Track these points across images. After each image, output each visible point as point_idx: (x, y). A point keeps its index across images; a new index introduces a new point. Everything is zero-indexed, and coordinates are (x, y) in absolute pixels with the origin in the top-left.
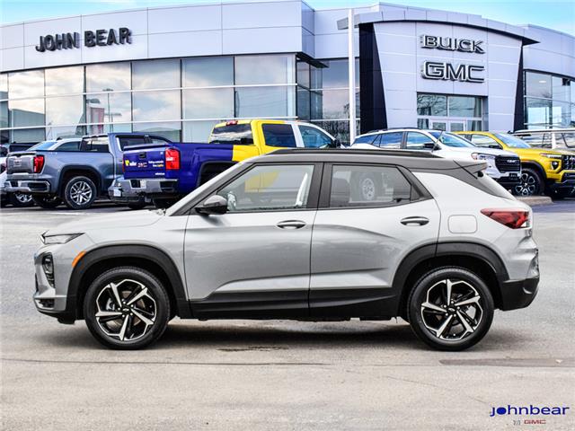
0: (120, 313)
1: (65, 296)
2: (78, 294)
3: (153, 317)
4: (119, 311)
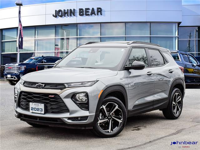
1: (95, 114)
3: (122, 118)
4: (106, 119)
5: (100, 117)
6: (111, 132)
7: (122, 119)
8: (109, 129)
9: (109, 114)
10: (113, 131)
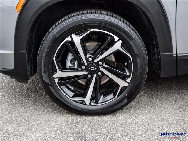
0: (86, 73)
1: (12, 52)
2: (29, 50)
3: (129, 76)
4: (83, 70)
5: (69, 64)
6: (93, 104)
7: (129, 80)
8: (85, 97)
9: (93, 59)
10: (97, 102)
